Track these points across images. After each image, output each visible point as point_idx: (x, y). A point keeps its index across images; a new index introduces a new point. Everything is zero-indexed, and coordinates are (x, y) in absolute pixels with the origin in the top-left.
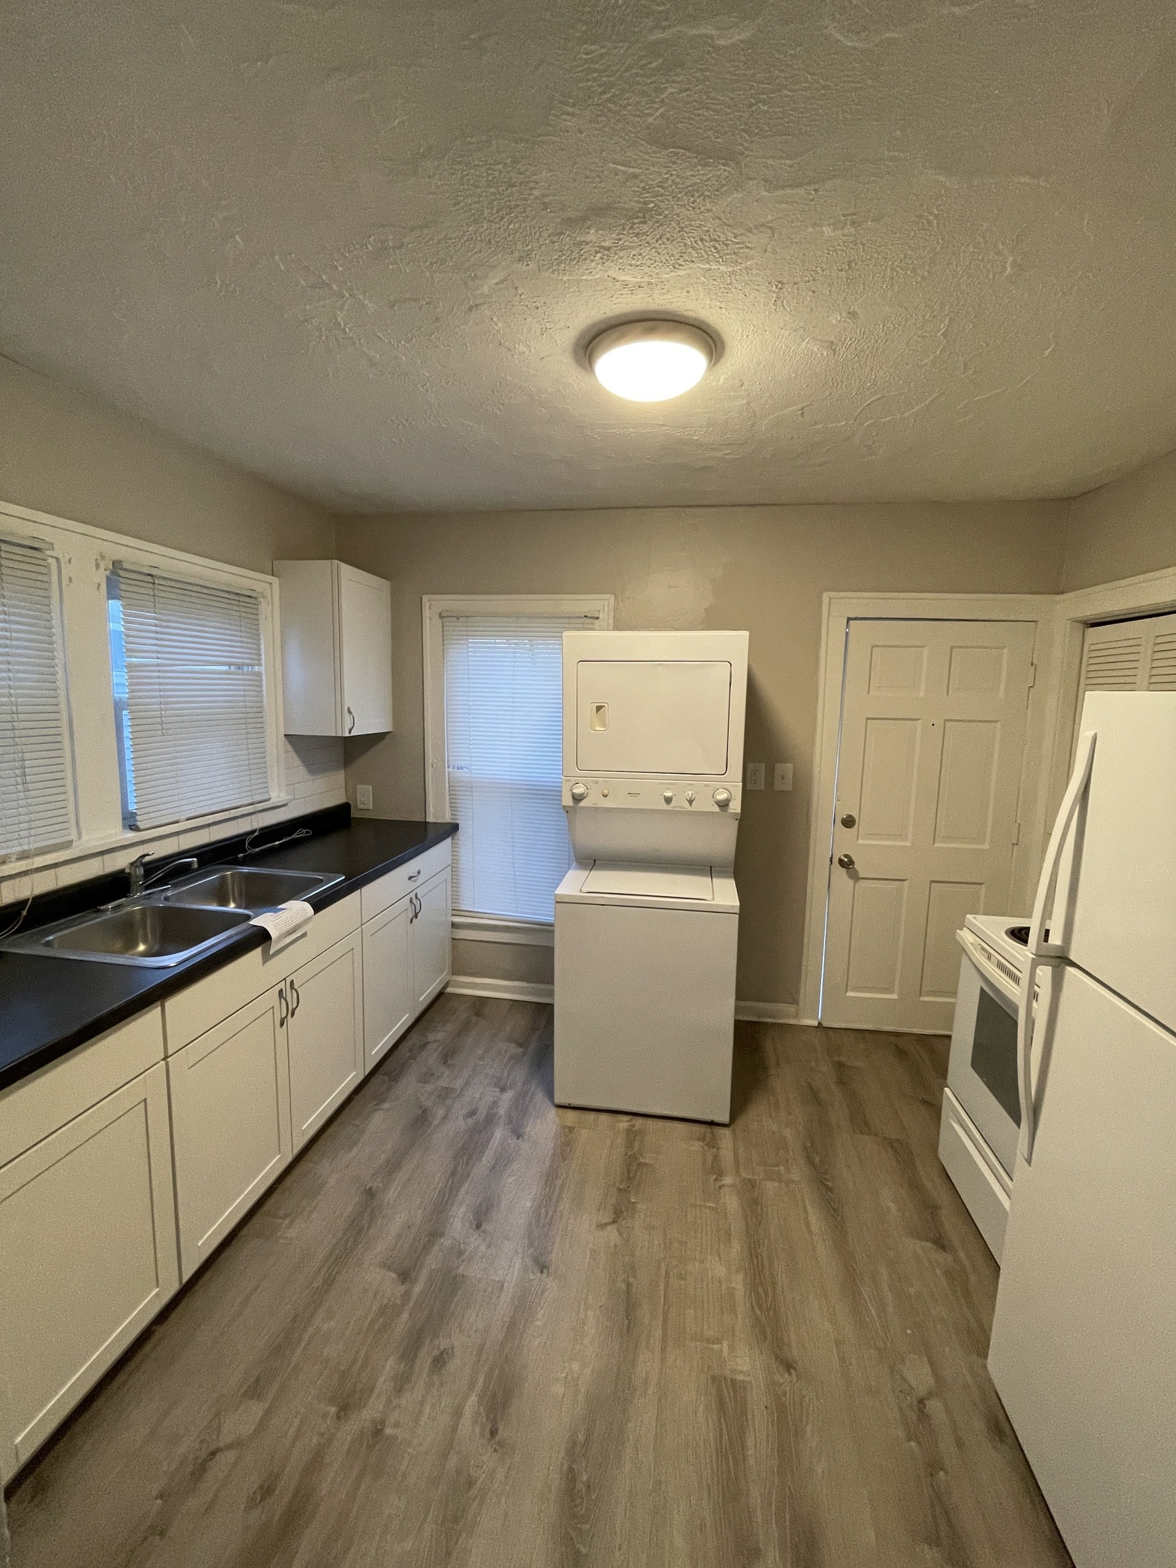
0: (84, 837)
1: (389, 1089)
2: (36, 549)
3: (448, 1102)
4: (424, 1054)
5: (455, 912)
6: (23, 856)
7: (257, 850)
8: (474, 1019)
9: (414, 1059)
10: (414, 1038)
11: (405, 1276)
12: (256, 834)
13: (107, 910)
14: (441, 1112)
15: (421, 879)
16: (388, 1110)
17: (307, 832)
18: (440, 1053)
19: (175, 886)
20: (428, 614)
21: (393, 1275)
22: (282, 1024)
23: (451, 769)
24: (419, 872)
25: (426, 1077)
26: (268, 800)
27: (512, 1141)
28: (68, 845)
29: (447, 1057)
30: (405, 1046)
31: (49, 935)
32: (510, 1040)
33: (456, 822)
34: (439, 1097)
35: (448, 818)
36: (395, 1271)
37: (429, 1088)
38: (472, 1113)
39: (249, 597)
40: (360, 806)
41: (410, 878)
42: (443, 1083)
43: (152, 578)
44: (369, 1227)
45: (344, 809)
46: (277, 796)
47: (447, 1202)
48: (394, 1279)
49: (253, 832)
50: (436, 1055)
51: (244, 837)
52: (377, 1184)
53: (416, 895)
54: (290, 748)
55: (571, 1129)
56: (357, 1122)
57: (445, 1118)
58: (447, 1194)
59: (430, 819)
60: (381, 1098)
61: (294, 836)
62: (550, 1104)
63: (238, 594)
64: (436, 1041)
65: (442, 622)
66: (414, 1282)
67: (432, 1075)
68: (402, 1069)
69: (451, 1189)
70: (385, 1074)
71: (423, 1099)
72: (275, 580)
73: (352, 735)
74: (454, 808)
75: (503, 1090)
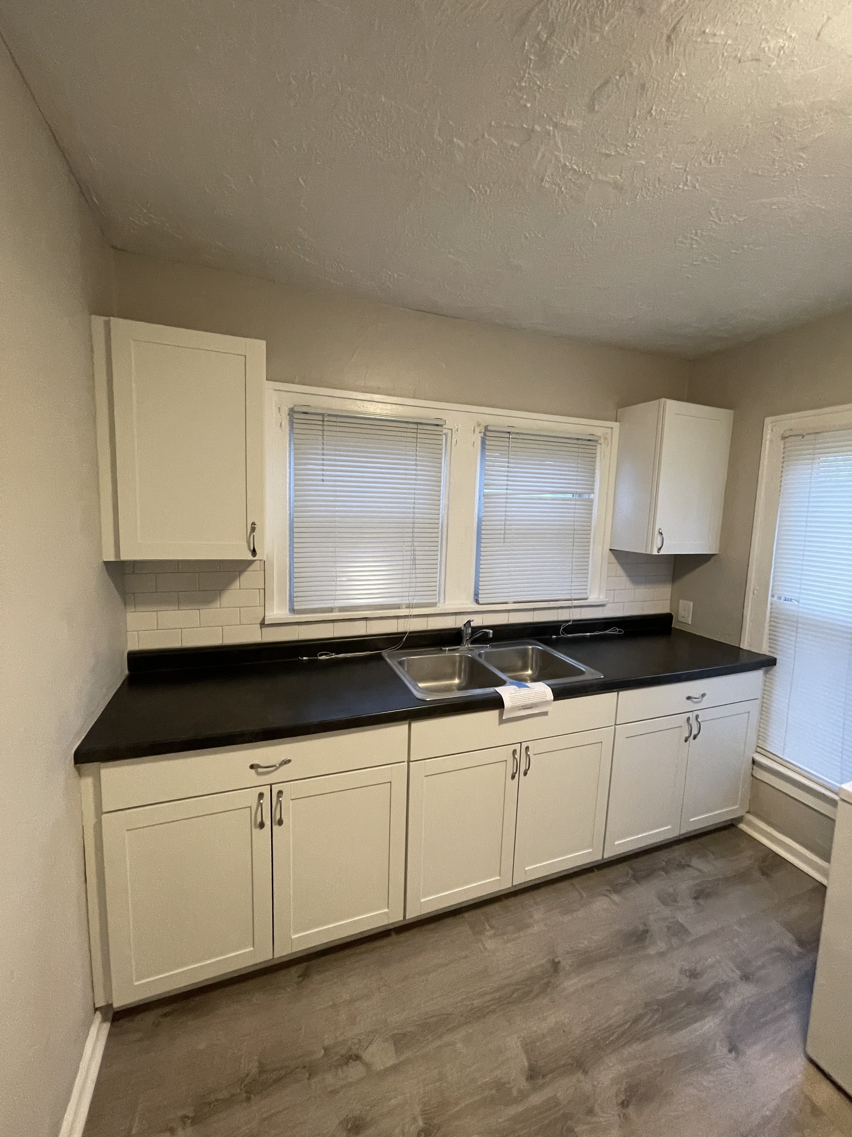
0: (447, 603)
1: (627, 884)
2: (438, 425)
3: (675, 941)
4: (679, 874)
5: (759, 750)
6: (409, 606)
7: (569, 635)
8: (757, 874)
9: (667, 872)
10: (677, 853)
11: (533, 1074)
12: (569, 623)
13: (445, 650)
14: (662, 946)
15: (704, 703)
16: (615, 903)
17: (619, 631)
18: (698, 885)
19: (493, 647)
20: (769, 436)
21: (526, 1064)
22: (513, 777)
23: (775, 599)
24: (703, 695)
25: (668, 899)
26: (586, 599)
27: (721, 1050)
28: (434, 605)
29: (701, 894)
30: (663, 855)
31: (404, 657)
32: (788, 926)
33: (775, 656)
34: (669, 928)
35: (765, 650)
36: (529, 1060)
37: (666, 912)
38: (693, 975)
39: (589, 440)
40: (681, 619)
41: (689, 698)
42: (680, 918)
43: (509, 434)
44: (537, 996)
45: (666, 619)
46: (594, 597)
47: (611, 1042)
48: (524, 1067)
49: (567, 621)
50: (691, 883)
51: (560, 624)
52: (566, 963)
53: (697, 717)
54: (614, 560)
55: (816, 1111)
56: (584, 895)
57: (662, 955)
58: (615, 1035)
59: (745, 646)
60: (617, 889)
61: (607, 632)
62: (801, 1049)
63: (578, 439)
64: (700, 871)
65: (784, 444)
66: (535, 1089)
67: (676, 901)
68: (649, 874)
69: (623, 1033)
70: (633, 869)
71: (652, 917)
72: (618, 424)
73: (660, 554)
74: (773, 640)
75: (746, 977)
